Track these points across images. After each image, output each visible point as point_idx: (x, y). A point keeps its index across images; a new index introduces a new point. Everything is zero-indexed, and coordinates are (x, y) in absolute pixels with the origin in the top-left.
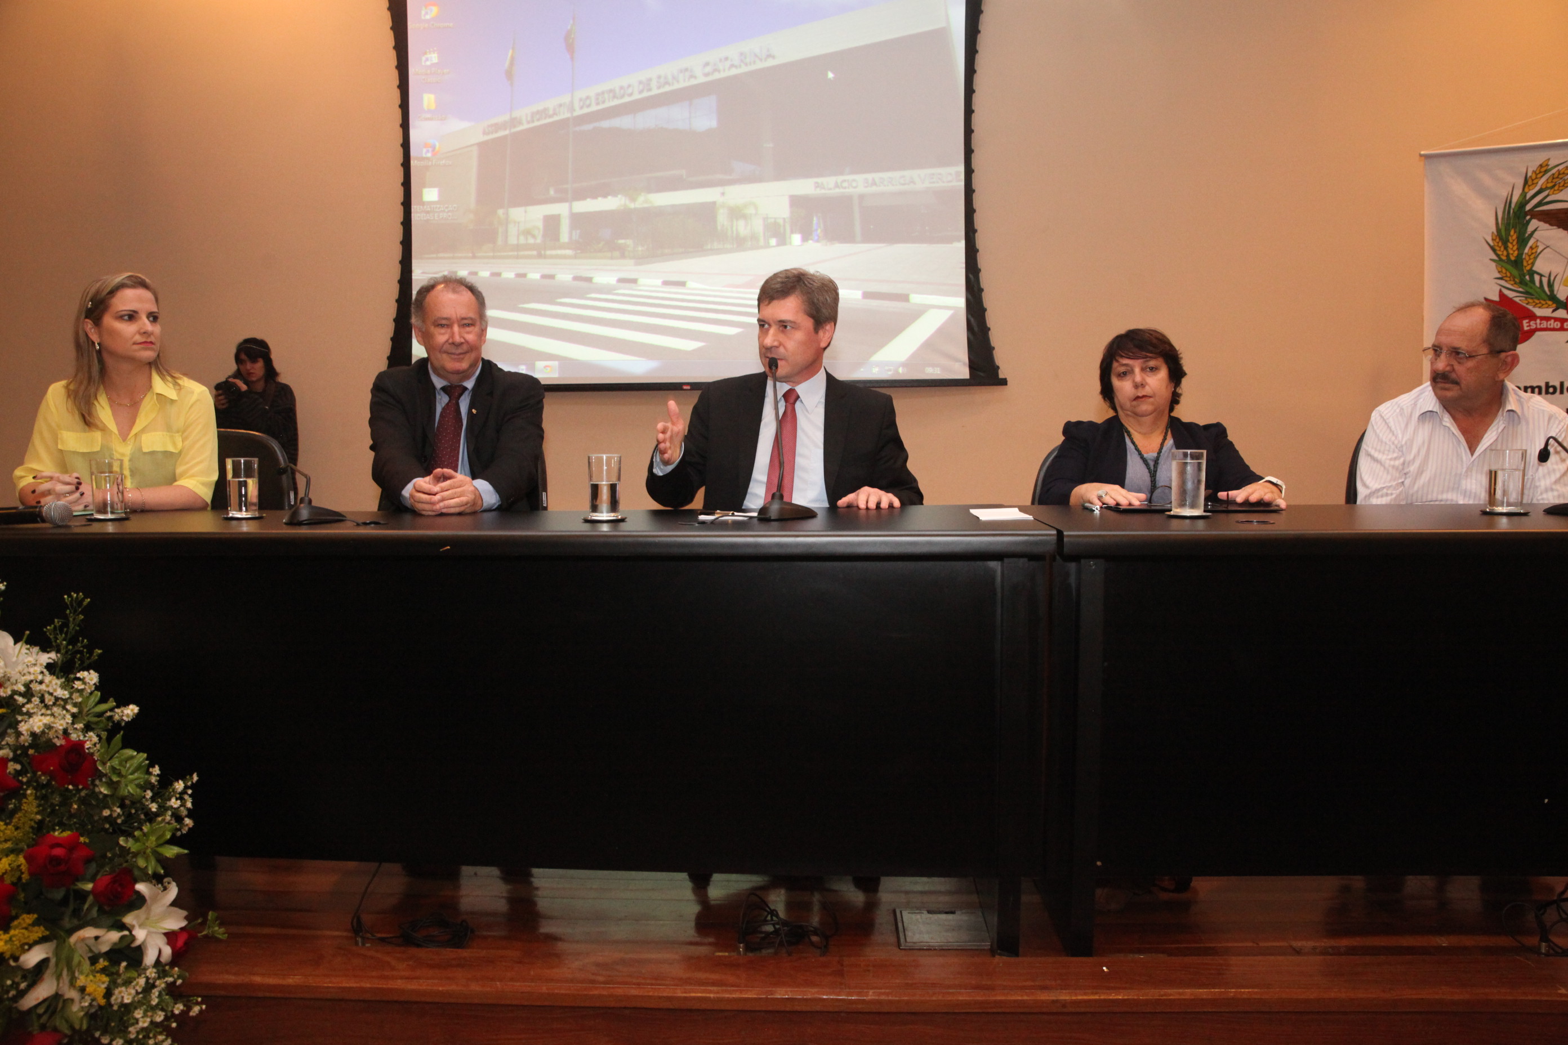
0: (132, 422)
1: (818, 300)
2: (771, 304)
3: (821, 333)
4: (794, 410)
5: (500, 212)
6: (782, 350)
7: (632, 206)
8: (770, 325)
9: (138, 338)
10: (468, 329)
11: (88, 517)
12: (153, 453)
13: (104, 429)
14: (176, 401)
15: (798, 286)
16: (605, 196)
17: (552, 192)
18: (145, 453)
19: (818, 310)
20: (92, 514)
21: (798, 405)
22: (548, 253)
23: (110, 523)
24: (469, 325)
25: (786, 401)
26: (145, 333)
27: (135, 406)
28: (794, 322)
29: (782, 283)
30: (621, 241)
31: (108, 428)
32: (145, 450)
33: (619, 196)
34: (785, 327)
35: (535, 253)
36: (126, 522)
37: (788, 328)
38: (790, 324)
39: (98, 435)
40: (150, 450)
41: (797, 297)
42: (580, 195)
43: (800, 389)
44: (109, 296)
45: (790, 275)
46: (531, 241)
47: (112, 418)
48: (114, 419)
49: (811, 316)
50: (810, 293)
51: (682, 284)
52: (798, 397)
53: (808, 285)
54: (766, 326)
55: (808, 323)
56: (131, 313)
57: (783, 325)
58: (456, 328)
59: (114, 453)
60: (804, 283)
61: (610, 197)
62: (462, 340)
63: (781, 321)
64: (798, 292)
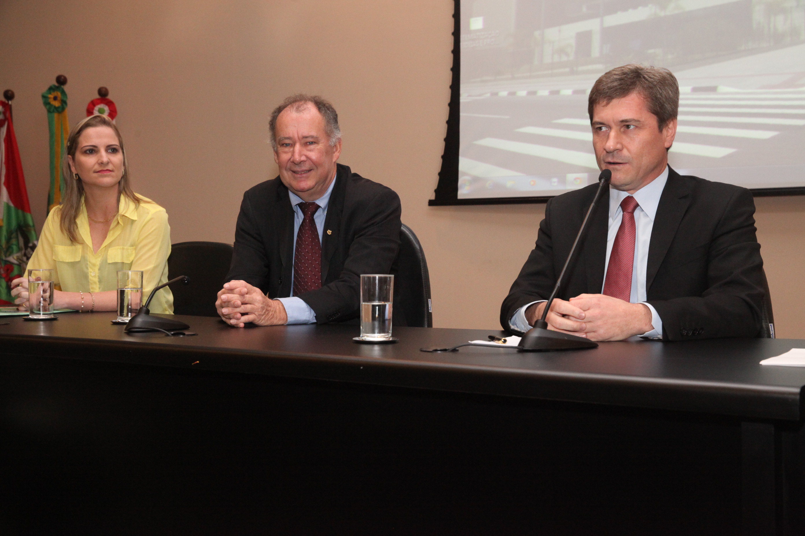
0: (105, 237)
1: (661, 94)
2: (611, 104)
3: (664, 132)
4: (632, 218)
5: (537, 33)
6: (625, 152)
7: (662, 14)
8: (610, 127)
9: (97, 168)
10: (312, 147)
11: (26, 317)
12: (115, 264)
13: (83, 243)
14: (136, 220)
15: (638, 82)
16: (635, 7)
17: (584, 9)
18: (109, 264)
19: (662, 106)
20: (28, 315)
21: (637, 213)
22: (580, 68)
23: (41, 323)
24: (312, 143)
25: (624, 209)
26: (102, 164)
27: (107, 223)
28: (639, 121)
29: (620, 79)
30: (651, 51)
31: (86, 243)
32: (110, 261)
33: (650, 6)
34: (628, 127)
35: (567, 70)
36: (55, 322)
37: (632, 127)
38: (634, 124)
39: (79, 247)
40: (113, 261)
41: (639, 93)
42: (611, 10)
43: (639, 196)
44: (78, 135)
45: (626, 70)
46: (564, 58)
47: (89, 234)
48: (91, 236)
49: (655, 112)
50: (651, 88)
51: (713, 89)
52: (637, 205)
53: (649, 79)
54: (604, 129)
55: (652, 121)
56: (91, 148)
57: (625, 125)
58: (298, 147)
59: (88, 263)
60: (644, 78)
61: (640, 8)
62: (303, 158)
63: (622, 121)
64: (638, 88)
